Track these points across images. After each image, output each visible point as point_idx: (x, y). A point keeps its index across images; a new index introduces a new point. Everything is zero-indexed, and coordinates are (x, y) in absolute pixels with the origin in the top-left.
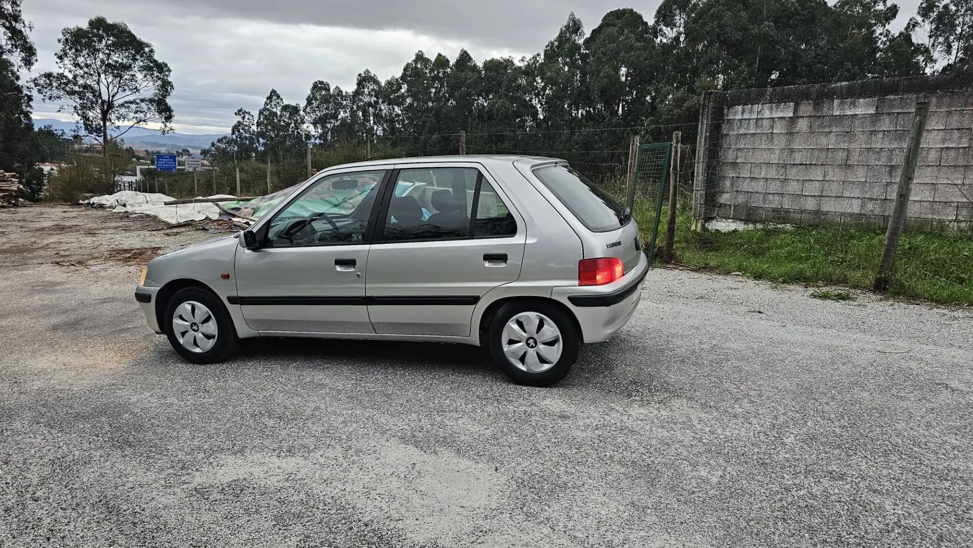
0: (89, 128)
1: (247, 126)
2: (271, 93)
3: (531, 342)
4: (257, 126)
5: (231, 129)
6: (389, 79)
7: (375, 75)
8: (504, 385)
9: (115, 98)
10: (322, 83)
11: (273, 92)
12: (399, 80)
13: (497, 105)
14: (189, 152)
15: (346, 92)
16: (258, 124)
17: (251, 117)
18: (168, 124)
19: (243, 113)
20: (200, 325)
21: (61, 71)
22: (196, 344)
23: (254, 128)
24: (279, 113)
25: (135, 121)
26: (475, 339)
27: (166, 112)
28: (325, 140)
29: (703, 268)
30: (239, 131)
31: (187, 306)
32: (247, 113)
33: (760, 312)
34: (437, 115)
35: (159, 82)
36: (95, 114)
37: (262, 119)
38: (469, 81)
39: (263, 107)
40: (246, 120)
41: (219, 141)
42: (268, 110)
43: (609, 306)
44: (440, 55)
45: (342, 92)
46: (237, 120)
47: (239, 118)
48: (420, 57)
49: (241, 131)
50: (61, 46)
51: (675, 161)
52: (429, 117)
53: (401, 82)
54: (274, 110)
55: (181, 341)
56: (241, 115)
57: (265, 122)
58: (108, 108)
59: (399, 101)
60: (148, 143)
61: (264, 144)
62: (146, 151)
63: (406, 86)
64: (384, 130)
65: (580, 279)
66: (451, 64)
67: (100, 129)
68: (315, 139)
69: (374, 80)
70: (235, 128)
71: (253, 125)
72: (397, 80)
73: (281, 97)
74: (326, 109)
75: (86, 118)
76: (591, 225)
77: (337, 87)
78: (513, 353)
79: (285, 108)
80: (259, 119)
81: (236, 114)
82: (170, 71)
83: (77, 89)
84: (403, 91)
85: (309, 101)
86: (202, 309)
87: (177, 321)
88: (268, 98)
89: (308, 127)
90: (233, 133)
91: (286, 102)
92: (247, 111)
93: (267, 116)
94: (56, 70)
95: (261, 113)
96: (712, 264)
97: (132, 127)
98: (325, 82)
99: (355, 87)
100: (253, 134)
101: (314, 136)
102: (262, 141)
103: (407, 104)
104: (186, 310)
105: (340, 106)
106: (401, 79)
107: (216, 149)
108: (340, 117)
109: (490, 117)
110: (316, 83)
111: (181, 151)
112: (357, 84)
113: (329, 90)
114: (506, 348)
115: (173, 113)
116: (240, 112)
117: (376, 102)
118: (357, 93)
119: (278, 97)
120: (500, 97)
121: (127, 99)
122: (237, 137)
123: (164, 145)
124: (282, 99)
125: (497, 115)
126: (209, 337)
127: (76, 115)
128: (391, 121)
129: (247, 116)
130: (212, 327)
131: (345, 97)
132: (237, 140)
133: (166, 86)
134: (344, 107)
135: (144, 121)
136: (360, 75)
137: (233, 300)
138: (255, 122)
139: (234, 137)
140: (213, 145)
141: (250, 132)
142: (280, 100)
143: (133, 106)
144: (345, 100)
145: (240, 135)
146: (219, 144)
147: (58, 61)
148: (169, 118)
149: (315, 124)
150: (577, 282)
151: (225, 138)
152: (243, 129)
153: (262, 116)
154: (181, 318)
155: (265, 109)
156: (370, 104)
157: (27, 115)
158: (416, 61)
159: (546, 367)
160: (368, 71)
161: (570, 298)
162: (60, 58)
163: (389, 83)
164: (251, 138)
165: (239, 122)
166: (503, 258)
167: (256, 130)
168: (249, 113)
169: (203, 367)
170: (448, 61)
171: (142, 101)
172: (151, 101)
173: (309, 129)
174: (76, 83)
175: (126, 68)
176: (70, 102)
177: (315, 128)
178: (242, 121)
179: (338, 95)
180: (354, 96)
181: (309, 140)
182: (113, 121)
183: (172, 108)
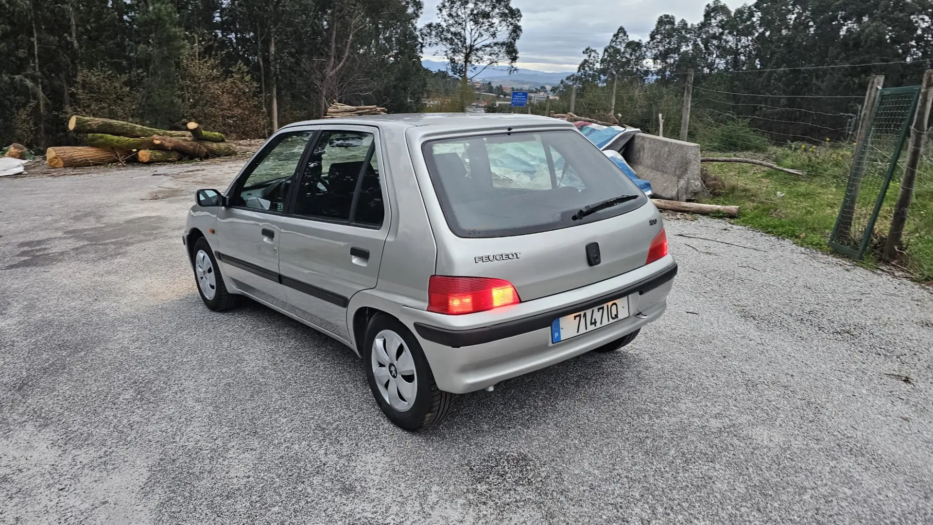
0: (454, 69)
1: (591, 64)
2: (619, 30)
3: (393, 370)
4: (601, 63)
5: (578, 66)
6: (740, 6)
7: (725, 5)
9: (476, 42)
10: (667, 16)
11: (621, 30)
12: (752, 7)
15: (692, 25)
16: (602, 61)
17: (596, 55)
18: (513, 64)
19: (590, 51)
20: (208, 274)
21: (439, 21)
22: (206, 290)
23: (598, 65)
24: (622, 50)
25: (489, 62)
27: (512, 52)
28: (663, 77)
30: (584, 69)
31: (201, 254)
34: (788, 45)
35: (511, 27)
36: (460, 58)
37: (606, 57)
39: (608, 44)
40: (592, 58)
41: (568, 78)
42: (613, 47)
45: (686, 24)
46: (583, 59)
47: (586, 57)
49: (587, 68)
52: (780, 47)
53: (755, 9)
54: (619, 47)
55: (201, 286)
56: (588, 53)
57: (609, 59)
58: (471, 50)
59: (747, 32)
61: (606, 81)
62: (511, 88)
63: (759, 13)
64: (727, 63)
65: (430, 302)
67: (461, 70)
68: (652, 75)
69: (724, 9)
70: (582, 66)
71: (597, 62)
72: (750, 8)
73: (627, 34)
74: (669, 43)
75: (452, 61)
77: (683, 20)
79: (629, 44)
81: (584, 53)
82: (521, 16)
83: (449, 36)
84: (754, 19)
85: (652, 37)
87: (198, 266)
88: (614, 36)
89: (648, 63)
90: (579, 71)
91: (630, 39)
92: (593, 49)
93: (612, 52)
94: (435, 20)
95: (606, 50)
97: (485, 68)
98: (670, 16)
99: (702, 19)
100: (596, 71)
101: (652, 72)
102: (602, 77)
103: (757, 34)
104: (200, 257)
105: (684, 40)
106: (755, 7)
107: (564, 85)
108: (682, 50)
109: (857, 45)
110: (662, 17)
111: (539, 88)
112: (705, 16)
113: (673, 23)
114: (375, 368)
115: (518, 55)
116: (588, 51)
117: (722, 34)
118: (703, 25)
119: (625, 34)
121: (484, 43)
122: (582, 74)
123: (527, 83)
124: (627, 36)
125: (866, 41)
126: (212, 287)
127: (446, 57)
128: (736, 53)
129: (593, 54)
130: (213, 278)
131: (688, 31)
132: (582, 77)
133: (516, 31)
134: (687, 41)
135: (496, 62)
136: (708, 6)
138: (599, 60)
139: (580, 73)
140: (562, 82)
141: (593, 69)
142: (625, 37)
143: (488, 49)
144: (689, 33)
145: (585, 73)
146: (567, 81)
147: (439, 12)
148: (514, 59)
149: (655, 59)
150: (426, 305)
151: (573, 75)
152: (588, 66)
153: (606, 54)
155: (610, 47)
156: (714, 37)
157: (419, 58)
161: (415, 325)
162: (440, 10)
163: (740, 12)
164: (594, 74)
165: (586, 61)
166: (366, 255)
167: (599, 67)
168: (594, 51)
171: (496, 44)
172: (503, 44)
173: (648, 65)
174: (448, 31)
175: (486, 15)
176: (444, 47)
177: (654, 63)
178: (588, 59)
179: (683, 28)
180: (700, 28)
181: (647, 75)
182: (473, 63)
183: (518, 50)
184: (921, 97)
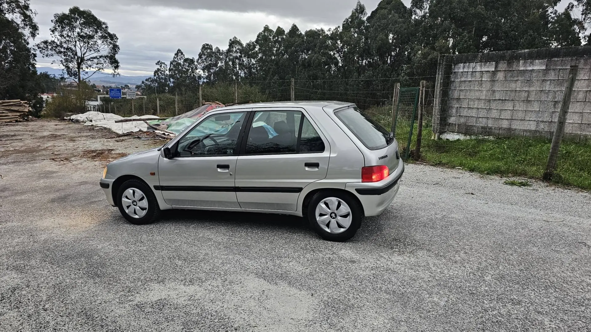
0: (70, 73)
1: (163, 71)
2: (178, 51)
3: (333, 215)
4: (169, 71)
5: (153, 73)
6: (248, 42)
7: (240, 40)
8: (317, 241)
9: (85, 55)
11: (179, 51)
12: (254, 43)
13: (313, 58)
14: (129, 87)
15: (222, 50)
16: (170, 70)
17: (165, 66)
18: (116, 70)
19: (161, 64)
20: (138, 202)
21: (53, 39)
22: (135, 213)
23: (167, 72)
24: (182, 64)
25: (97, 69)
26: (299, 213)
27: (115, 63)
28: (210, 79)
29: (438, 164)
30: (158, 74)
31: (130, 191)
32: (163, 63)
33: (472, 194)
34: (277, 64)
35: (111, 46)
36: (73, 65)
37: (172, 67)
38: (297, 43)
39: (173, 59)
40: (162, 67)
41: (146, 80)
42: (176, 61)
43: (380, 194)
44: (279, 27)
45: (220, 50)
47: (158, 67)
48: (266, 29)
49: (160, 74)
50: (53, 25)
51: (422, 98)
52: (272, 65)
53: (256, 44)
54: (179, 61)
55: (127, 211)
56: (159, 65)
57: (174, 69)
58: (81, 61)
59: (254, 56)
60: (104, 81)
61: (173, 82)
62: (103, 86)
63: (258, 46)
64: (245, 73)
65: (362, 178)
66: (286, 33)
67: (76, 74)
68: (204, 79)
69: (239, 43)
70: (156, 72)
71: (166, 70)
72: (253, 43)
73: (184, 54)
74: (211, 60)
75: (68, 67)
76: (369, 146)
77: (217, 47)
78: (323, 222)
79: (186, 60)
80: (170, 67)
81: (156, 64)
82: (118, 39)
83: (62, 50)
84: (257, 49)
85: (200, 56)
86: (139, 193)
87: (124, 200)
88: (175, 54)
90: (155, 75)
91: (186, 57)
92: (163, 62)
93: (175, 65)
94: (50, 39)
95: (171, 63)
96: (443, 162)
97: (95, 72)
98: (209, 44)
99: (228, 47)
100: (167, 76)
101: (203, 77)
102: (172, 80)
103: (259, 58)
104: (129, 193)
105: (218, 59)
106: (256, 42)
107: (145, 85)
108: (219, 65)
109: (309, 65)
110: (204, 45)
111: (124, 86)
112: (229, 45)
113: (212, 49)
114: (318, 218)
115: (119, 64)
116: (158, 63)
117: (241, 57)
118: (229, 51)
119: (182, 54)
120: (315, 53)
121: (92, 56)
122: (157, 78)
123: (114, 83)
124: (184, 55)
126: (143, 209)
127: (62, 65)
128: (249, 68)
129: (163, 65)
130: (145, 203)
131: (221, 54)
132: (157, 79)
133: (115, 48)
134: (221, 60)
135: (102, 69)
136: (230, 40)
137: (157, 188)
138: (168, 69)
139: (155, 78)
140: (143, 82)
141: (164, 75)
142: (183, 56)
143: (96, 60)
144: (222, 55)
145: (159, 77)
146: (146, 82)
147: (52, 33)
148: (117, 67)
149: (203, 70)
150: (360, 180)
151: (150, 78)
153: (172, 65)
154: (127, 197)
155: (174, 61)
156: (236, 58)
157: (33, 66)
158: (264, 31)
159: (342, 230)
160: (235, 37)
161: (356, 190)
162: (53, 31)
163: (248, 45)
164: (165, 78)
165: (158, 70)
166: (316, 165)
167: (168, 73)
168: (164, 63)
169: (139, 226)
170: (284, 31)
171: (101, 57)
172: (106, 57)
173: (200, 73)
174: (62, 47)
175: (91, 37)
176: (59, 58)
177: (204, 72)
178: (160, 68)
179: (218, 52)
180: (227, 53)
181: (200, 79)
182: (84, 69)
183: (119, 61)
184: (421, 92)
